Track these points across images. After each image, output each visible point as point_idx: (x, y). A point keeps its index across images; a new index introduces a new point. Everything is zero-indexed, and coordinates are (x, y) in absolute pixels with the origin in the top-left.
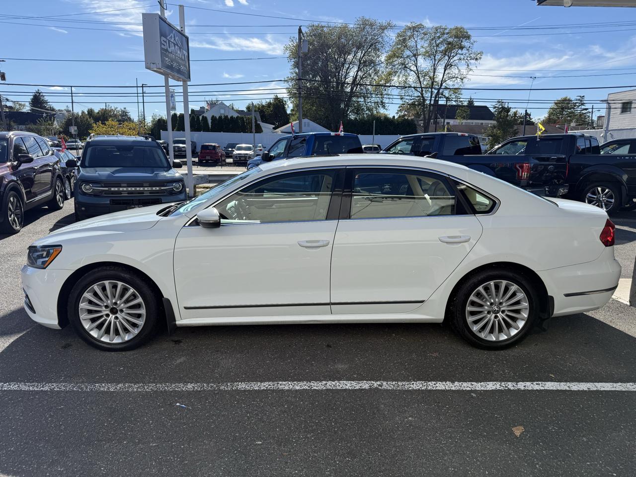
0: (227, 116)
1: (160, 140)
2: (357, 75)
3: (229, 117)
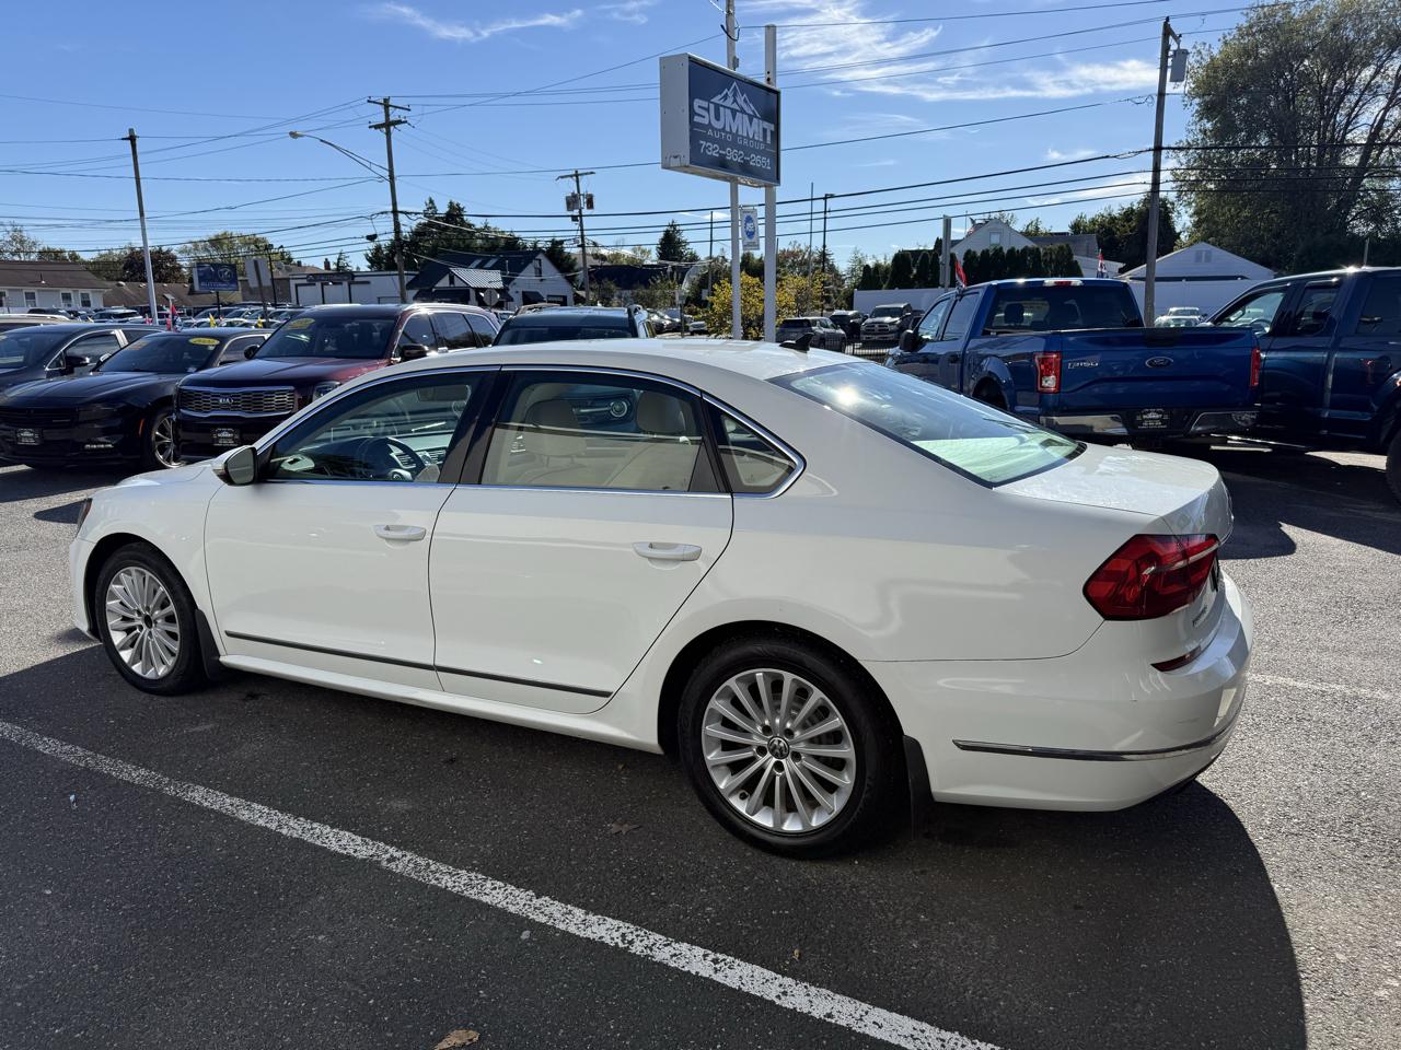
0: (1001, 248)
1: (851, 309)
2: (1383, 120)
3: (1005, 251)
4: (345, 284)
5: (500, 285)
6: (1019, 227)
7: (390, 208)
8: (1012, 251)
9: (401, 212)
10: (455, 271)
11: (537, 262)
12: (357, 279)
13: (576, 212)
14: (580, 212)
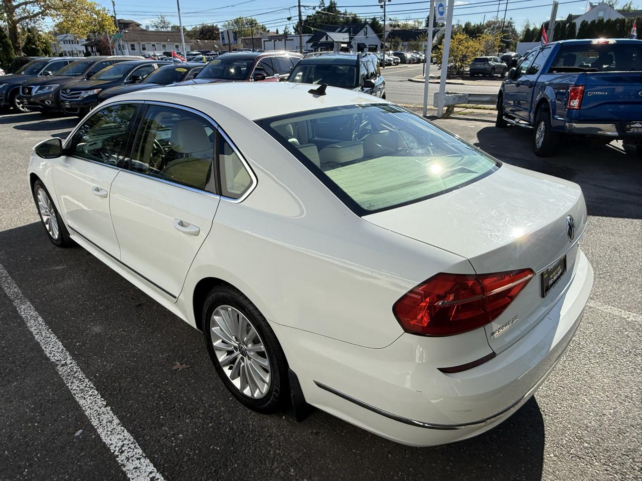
3: (605, 21)
4: (284, 40)
5: (347, 40)
6: (618, 7)
7: (297, 4)
8: (609, 21)
9: (302, 6)
10: (329, 34)
11: (365, 29)
12: (288, 38)
13: (383, 3)
14: (385, 3)
